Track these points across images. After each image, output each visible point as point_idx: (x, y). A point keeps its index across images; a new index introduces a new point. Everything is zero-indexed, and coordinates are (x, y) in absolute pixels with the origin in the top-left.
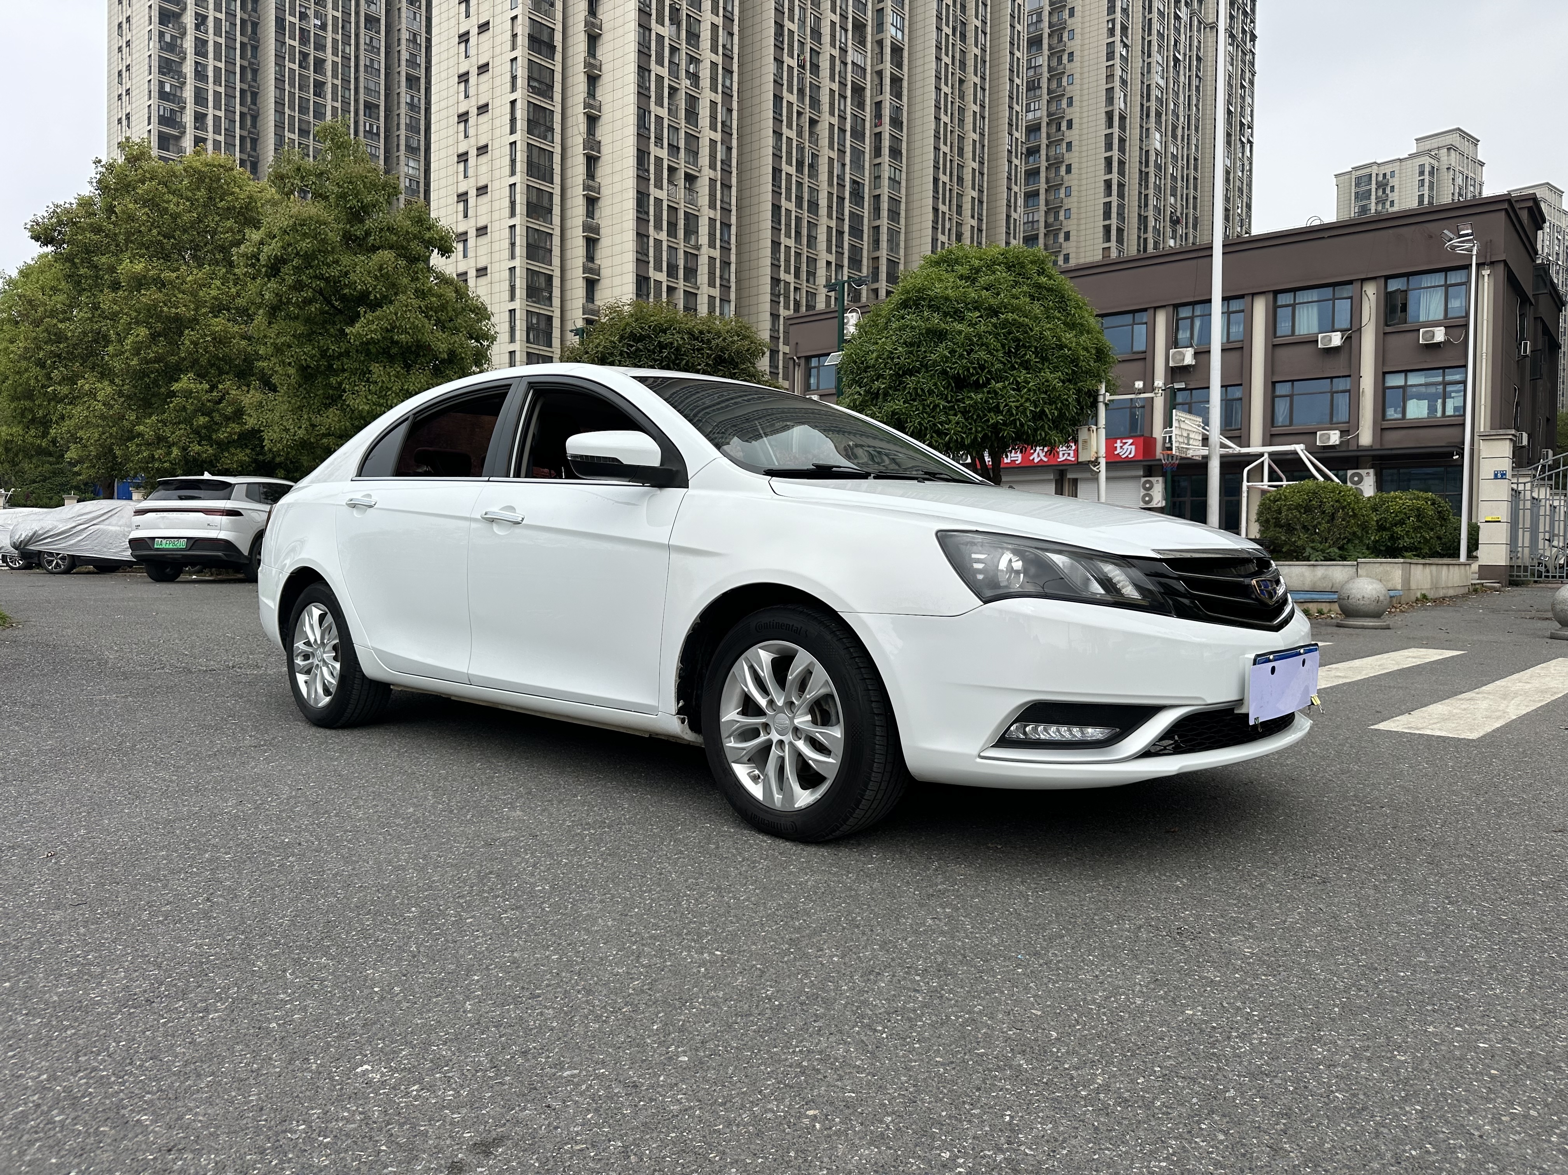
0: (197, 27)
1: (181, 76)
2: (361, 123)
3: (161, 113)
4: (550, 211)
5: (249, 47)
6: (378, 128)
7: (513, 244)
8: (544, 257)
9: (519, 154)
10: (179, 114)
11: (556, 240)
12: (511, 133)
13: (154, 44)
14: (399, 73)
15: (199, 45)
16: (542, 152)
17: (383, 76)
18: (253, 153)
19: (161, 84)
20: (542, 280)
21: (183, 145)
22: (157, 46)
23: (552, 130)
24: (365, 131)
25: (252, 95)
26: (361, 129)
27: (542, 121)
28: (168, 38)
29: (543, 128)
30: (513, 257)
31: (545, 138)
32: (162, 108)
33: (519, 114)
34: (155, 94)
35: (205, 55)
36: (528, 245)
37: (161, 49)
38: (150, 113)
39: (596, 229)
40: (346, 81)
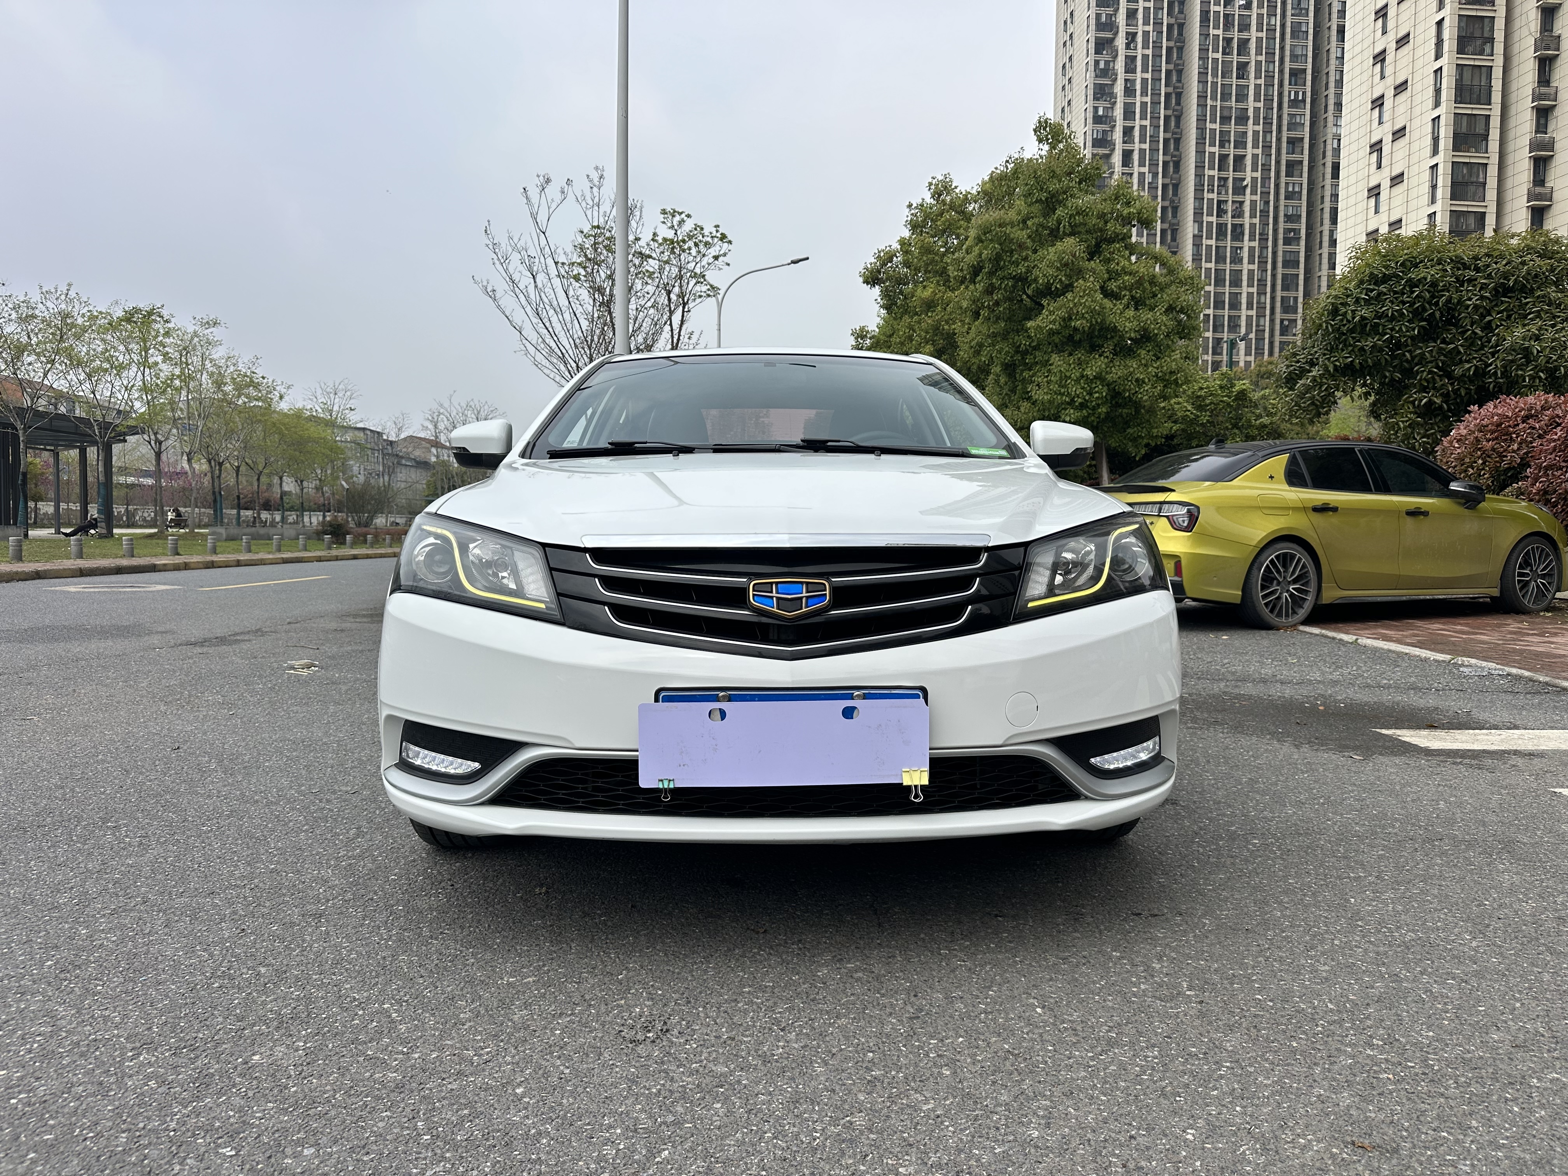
0: (1128, 46)
1: (1113, 96)
2: (1286, 93)
3: (1095, 136)
4: (1486, 137)
5: (1175, 50)
6: (1304, 93)
7: (1434, 187)
8: (1475, 194)
9: (1444, 81)
10: (1110, 133)
11: (1493, 171)
12: (1436, 59)
13: (1091, 74)
14: (1329, 28)
15: (1129, 62)
16: (1477, 71)
17: (1311, 37)
18: (1176, 153)
19: (1096, 109)
20: (1472, 221)
21: (1113, 161)
22: (1093, 74)
23: (1492, 40)
24: (1290, 101)
25: (1177, 97)
26: (1286, 99)
27: (1477, 34)
28: (1102, 65)
29: (1479, 42)
30: (1433, 201)
31: (1481, 53)
32: (1095, 132)
33: (1446, 35)
34: (1090, 120)
35: (1134, 71)
36: (1454, 184)
37: (1096, 76)
38: (1085, 139)
39: (1550, 145)
40: (1270, 54)
